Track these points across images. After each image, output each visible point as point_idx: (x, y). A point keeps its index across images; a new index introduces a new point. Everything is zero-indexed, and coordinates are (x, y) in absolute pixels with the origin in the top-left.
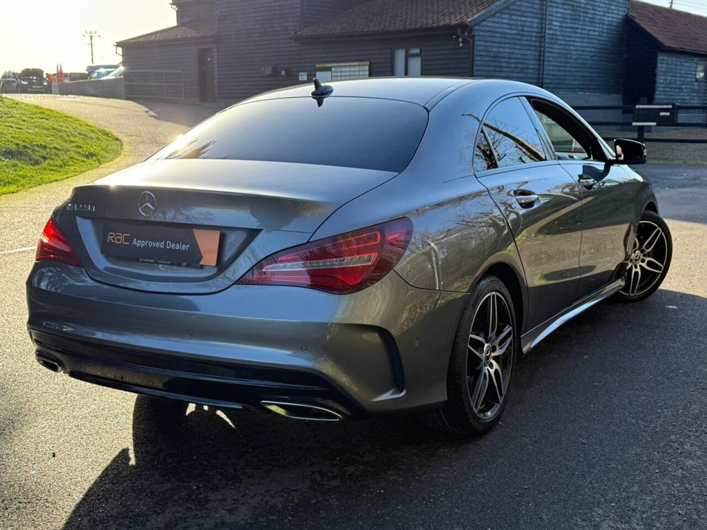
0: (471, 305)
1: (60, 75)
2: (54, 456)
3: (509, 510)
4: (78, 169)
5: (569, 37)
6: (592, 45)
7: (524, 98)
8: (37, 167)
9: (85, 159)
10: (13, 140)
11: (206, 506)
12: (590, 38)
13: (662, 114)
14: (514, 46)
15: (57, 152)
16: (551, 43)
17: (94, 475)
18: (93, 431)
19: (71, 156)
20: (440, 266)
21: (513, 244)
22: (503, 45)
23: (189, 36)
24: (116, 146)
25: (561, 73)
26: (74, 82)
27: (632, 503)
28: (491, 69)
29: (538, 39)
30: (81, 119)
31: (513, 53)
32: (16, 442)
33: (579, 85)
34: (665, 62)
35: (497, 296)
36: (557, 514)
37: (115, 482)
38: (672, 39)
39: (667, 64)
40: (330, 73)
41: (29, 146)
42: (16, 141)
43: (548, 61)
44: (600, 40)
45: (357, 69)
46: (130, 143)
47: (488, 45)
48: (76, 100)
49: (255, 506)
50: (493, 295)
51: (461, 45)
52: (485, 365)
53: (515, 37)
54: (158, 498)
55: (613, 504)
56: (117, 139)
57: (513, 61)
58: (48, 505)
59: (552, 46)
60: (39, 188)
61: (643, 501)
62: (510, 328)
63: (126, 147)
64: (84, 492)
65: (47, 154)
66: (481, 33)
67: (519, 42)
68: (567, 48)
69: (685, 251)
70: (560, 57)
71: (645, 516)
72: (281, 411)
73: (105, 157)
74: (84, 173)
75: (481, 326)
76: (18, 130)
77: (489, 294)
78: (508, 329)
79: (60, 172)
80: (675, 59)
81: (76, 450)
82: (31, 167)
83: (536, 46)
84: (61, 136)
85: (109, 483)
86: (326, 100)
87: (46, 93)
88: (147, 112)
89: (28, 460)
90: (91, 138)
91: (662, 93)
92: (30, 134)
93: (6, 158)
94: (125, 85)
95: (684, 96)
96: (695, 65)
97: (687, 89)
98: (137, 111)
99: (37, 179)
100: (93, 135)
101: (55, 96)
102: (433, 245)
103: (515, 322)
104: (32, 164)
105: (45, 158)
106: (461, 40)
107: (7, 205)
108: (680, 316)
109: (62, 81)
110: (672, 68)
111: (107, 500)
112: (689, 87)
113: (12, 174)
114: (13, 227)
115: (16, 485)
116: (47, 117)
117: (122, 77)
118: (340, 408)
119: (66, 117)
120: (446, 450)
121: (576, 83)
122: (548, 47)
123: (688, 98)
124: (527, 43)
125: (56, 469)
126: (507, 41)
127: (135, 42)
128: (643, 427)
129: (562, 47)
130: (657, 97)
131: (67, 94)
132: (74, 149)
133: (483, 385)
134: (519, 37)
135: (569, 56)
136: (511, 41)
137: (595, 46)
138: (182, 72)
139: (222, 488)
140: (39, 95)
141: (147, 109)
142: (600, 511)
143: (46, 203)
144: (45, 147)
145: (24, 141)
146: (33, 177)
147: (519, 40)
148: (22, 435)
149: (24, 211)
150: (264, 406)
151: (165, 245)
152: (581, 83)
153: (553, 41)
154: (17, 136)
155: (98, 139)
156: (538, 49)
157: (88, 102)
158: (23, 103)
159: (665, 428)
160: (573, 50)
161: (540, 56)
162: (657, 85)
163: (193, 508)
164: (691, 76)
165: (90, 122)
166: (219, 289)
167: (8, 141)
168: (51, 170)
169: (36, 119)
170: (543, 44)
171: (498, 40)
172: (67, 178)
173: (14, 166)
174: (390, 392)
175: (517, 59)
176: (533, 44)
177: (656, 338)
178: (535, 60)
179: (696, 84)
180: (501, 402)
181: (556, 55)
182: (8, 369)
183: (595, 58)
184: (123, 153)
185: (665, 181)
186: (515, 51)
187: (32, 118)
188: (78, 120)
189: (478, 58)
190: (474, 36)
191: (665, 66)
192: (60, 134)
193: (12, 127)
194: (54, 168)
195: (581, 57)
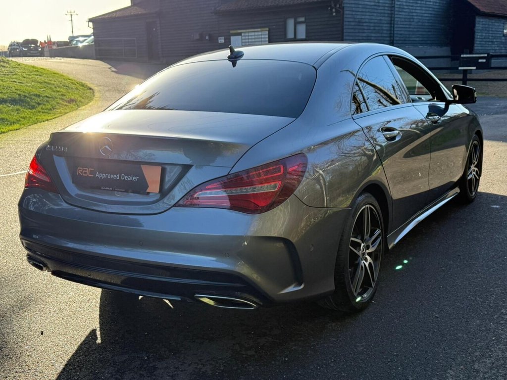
0: (351, 216)
1: (50, 43)
2: (42, 333)
3: (382, 373)
4: (63, 111)
5: (412, 6)
6: (428, 12)
7: (387, 56)
8: (34, 110)
9: (67, 104)
10: (16, 91)
11: (155, 373)
12: (427, 7)
13: (480, 61)
14: (373, 14)
15: (47, 99)
16: (399, 11)
17: (72, 349)
18: (72, 313)
19: (58, 102)
20: (327, 186)
21: (380, 167)
22: (365, 14)
23: (140, 13)
24: (89, 94)
25: (406, 33)
26: (59, 48)
27: (476, 366)
28: (357, 31)
29: (390, 9)
30: (65, 75)
31: (371, 19)
32: (15, 323)
33: (419, 41)
34: (481, 23)
35: (370, 208)
36: (420, 376)
37: (87, 354)
38: (485, 6)
39: (482, 24)
40: (240, 37)
41: (27, 95)
42: (18, 92)
43: (397, 24)
44: (434, 8)
45: (260, 33)
46: (99, 91)
47: (354, 13)
48: (61, 61)
49: (191, 373)
50: (367, 207)
51: (334, 14)
52: (362, 260)
53: (373, 7)
54: (119, 367)
55: (462, 367)
56: (90, 89)
57: (372, 25)
58: (37, 374)
59: (400, 13)
60: (35, 126)
61: (484, 364)
62: (380, 231)
63: (97, 94)
64: (65, 363)
65: (41, 101)
66: (348, 5)
67: (376, 11)
68: (411, 14)
69: (502, 163)
70: (405, 21)
71: (486, 376)
72: (211, 303)
73: (82, 102)
74: (67, 114)
75: (359, 231)
76: (20, 84)
77: (364, 207)
78: (378, 232)
79: (50, 113)
80: (488, 20)
81: (59, 328)
82: (29, 110)
83: (388, 14)
84: (51, 88)
85: (82, 355)
86: (239, 62)
87: (41, 56)
88: (110, 68)
89: (23, 337)
90: (72, 88)
91: (479, 45)
92: (28, 87)
93: (11, 105)
94: (96, 49)
95: (494, 47)
96: (502, 25)
97: (497, 42)
98: (104, 68)
99: (34, 119)
100: (73, 86)
101: (47, 58)
102: (321, 172)
103: (383, 227)
104: (30, 109)
105: (39, 104)
106: (334, 10)
107: (12, 139)
108: (502, 214)
109: (51, 47)
110: (486, 27)
111: (80, 370)
112: (498, 40)
113: (16, 116)
114: (16, 155)
115: (14, 358)
116: (40, 74)
117: (93, 43)
118: (255, 300)
119: (55, 73)
120: (333, 324)
121: (418, 39)
122: (397, 14)
123: (497, 48)
124: (382, 11)
125: (43, 344)
126: (367, 10)
127: (102, 18)
128: (480, 303)
129: (407, 14)
130: (476, 48)
131: (54, 57)
132: (59, 97)
133: (360, 275)
134: (376, 7)
135: (412, 20)
136: (370, 10)
137: (430, 12)
138: (135, 39)
139: (166, 358)
140: (36, 58)
141: (110, 66)
142: (452, 373)
143: (40, 137)
144: (39, 96)
145: (24, 92)
146: (31, 118)
147: (376, 9)
148: (19, 317)
149: (25, 143)
150: (197, 298)
151: (120, 177)
152: (421, 39)
153: (400, 10)
154: (19, 88)
155: (77, 89)
156: (390, 16)
157: (70, 62)
158: (23, 64)
159: (498, 303)
160: (415, 16)
161: (391, 20)
162: (476, 39)
163: (145, 375)
164: (500, 33)
165: (71, 77)
166: (161, 211)
167: (13, 92)
168: (44, 112)
169: (33, 76)
170: (393, 12)
171: (360, 10)
172: (55, 118)
173: (17, 110)
174: (293, 286)
175: (375, 23)
176: (386, 12)
177: (485, 231)
178: (388, 23)
179: (503, 38)
180: (373, 286)
181: (403, 20)
182: (10, 265)
183: (431, 21)
184: (95, 98)
185: (484, 110)
186: (374, 18)
187: (30, 75)
188: (62, 76)
189: (347, 23)
190: (343, 7)
191: (481, 26)
192: (50, 86)
193: (15, 82)
194: (46, 111)
195: (421, 21)
